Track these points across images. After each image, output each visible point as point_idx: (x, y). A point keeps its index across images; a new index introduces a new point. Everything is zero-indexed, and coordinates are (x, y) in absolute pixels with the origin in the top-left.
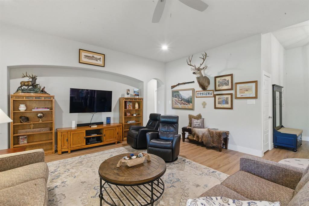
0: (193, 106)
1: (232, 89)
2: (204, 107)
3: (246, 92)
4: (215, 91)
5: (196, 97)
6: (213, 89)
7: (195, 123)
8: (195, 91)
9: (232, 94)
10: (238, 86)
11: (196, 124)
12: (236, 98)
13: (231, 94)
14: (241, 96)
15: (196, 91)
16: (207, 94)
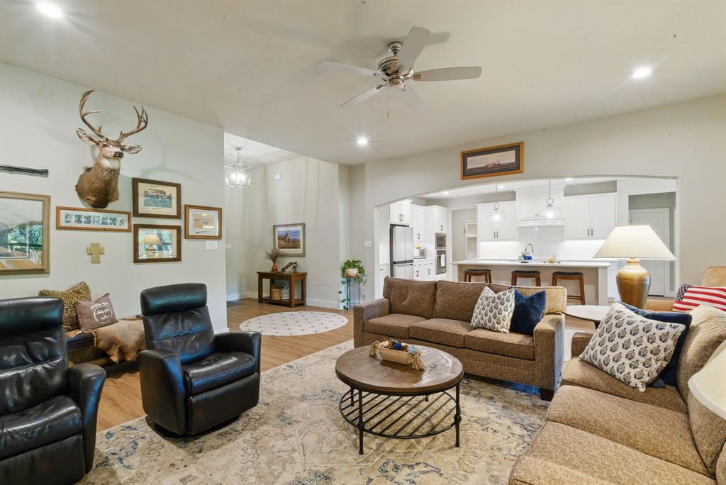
0: (45, 258)
1: (178, 217)
2: (96, 261)
3: (204, 227)
4: (134, 216)
5: (59, 228)
6: (130, 209)
7: (99, 313)
8: (54, 204)
9: (180, 227)
10: (192, 212)
11: (102, 315)
12: (188, 237)
13: (178, 228)
14: (197, 233)
15: (59, 209)
16: (109, 221)
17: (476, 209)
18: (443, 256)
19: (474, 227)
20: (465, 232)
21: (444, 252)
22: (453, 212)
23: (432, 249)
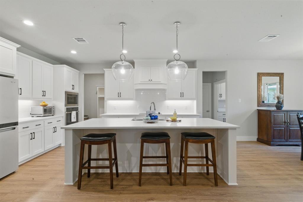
17: (103, 75)
18: (74, 113)
19: (102, 90)
20: (97, 93)
21: (76, 109)
22: (85, 75)
23: (61, 106)
